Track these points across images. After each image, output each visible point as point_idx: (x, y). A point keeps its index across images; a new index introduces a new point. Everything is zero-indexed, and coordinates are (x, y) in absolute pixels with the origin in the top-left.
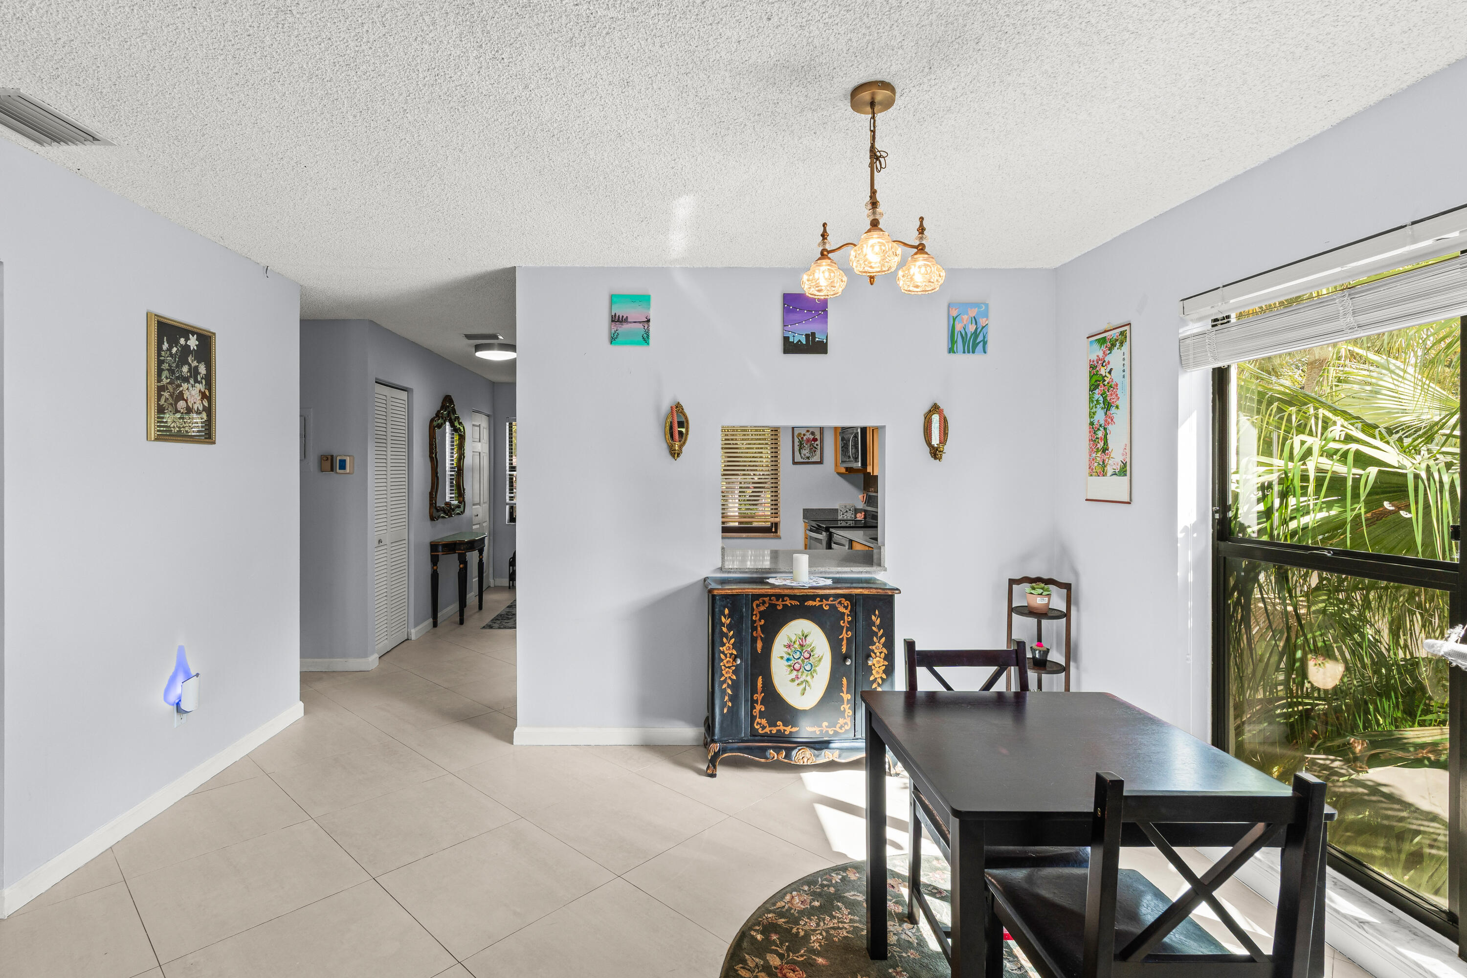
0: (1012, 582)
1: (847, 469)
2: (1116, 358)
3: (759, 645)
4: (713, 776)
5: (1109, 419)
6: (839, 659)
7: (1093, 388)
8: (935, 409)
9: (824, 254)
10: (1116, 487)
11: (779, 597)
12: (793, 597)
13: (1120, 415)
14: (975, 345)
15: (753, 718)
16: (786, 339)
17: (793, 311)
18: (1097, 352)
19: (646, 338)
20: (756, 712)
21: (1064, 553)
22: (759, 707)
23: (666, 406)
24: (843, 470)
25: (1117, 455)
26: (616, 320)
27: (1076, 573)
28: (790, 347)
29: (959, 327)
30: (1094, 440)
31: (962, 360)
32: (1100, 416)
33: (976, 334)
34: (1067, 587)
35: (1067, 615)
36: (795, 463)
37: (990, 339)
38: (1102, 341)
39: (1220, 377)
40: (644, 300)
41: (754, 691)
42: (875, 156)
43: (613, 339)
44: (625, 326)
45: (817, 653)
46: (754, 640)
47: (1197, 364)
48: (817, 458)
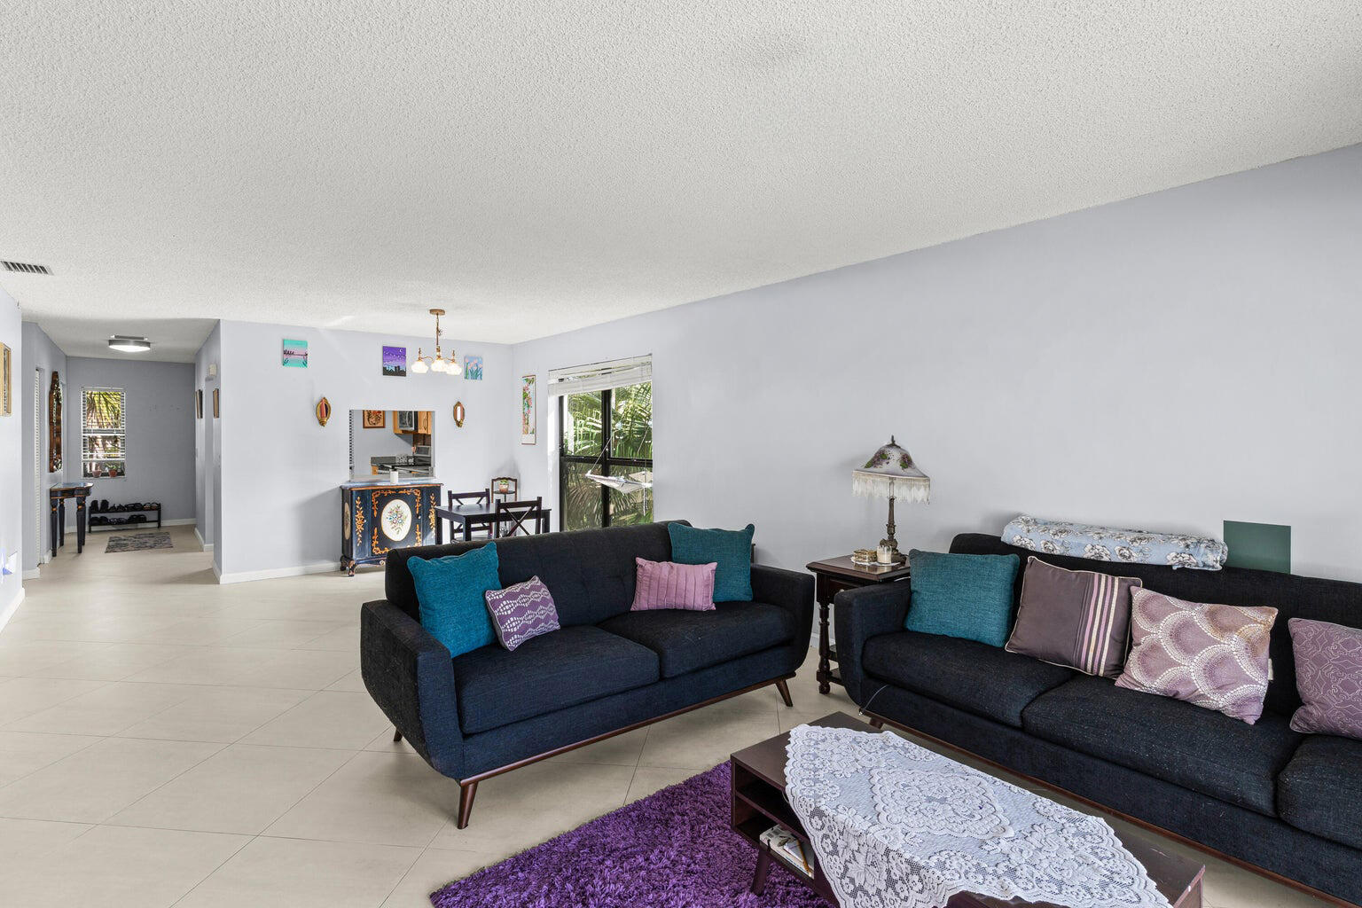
0: (493, 480)
1: (403, 431)
2: (531, 387)
3: (375, 513)
4: (352, 576)
5: (529, 412)
6: (415, 517)
7: (524, 398)
8: (459, 404)
9: (419, 359)
10: (530, 438)
11: (385, 490)
12: (392, 490)
13: (532, 410)
14: (477, 376)
15: (372, 548)
16: (384, 369)
17: (389, 358)
18: (525, 384)
19: (305, 364)
20: (374, 545)
21: (515, 467)
22: (376, 542)
23: (317, 399)
24: (401, 432)
25: (531, 426)
26: (285, 353)
27: (519, 475)
28: (386, 372)
29: (469, 367)
30: (524, 420)
31: (470, 382)
32: (526, 410)
33: (477, 371)
34: (516, 480)
35: (515, 492)
36: (364, 427)
37: (483, 374)
38: (527, 380)
39: (561, 399)
40: (304, 344)
41: (373, 535)
42: (438, 331)
43: (285, 363)
44: (292, 356)
45: (405, 514)
46: (373, 511)
47: (553, 394)
48: (380, 424)
